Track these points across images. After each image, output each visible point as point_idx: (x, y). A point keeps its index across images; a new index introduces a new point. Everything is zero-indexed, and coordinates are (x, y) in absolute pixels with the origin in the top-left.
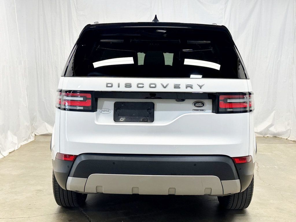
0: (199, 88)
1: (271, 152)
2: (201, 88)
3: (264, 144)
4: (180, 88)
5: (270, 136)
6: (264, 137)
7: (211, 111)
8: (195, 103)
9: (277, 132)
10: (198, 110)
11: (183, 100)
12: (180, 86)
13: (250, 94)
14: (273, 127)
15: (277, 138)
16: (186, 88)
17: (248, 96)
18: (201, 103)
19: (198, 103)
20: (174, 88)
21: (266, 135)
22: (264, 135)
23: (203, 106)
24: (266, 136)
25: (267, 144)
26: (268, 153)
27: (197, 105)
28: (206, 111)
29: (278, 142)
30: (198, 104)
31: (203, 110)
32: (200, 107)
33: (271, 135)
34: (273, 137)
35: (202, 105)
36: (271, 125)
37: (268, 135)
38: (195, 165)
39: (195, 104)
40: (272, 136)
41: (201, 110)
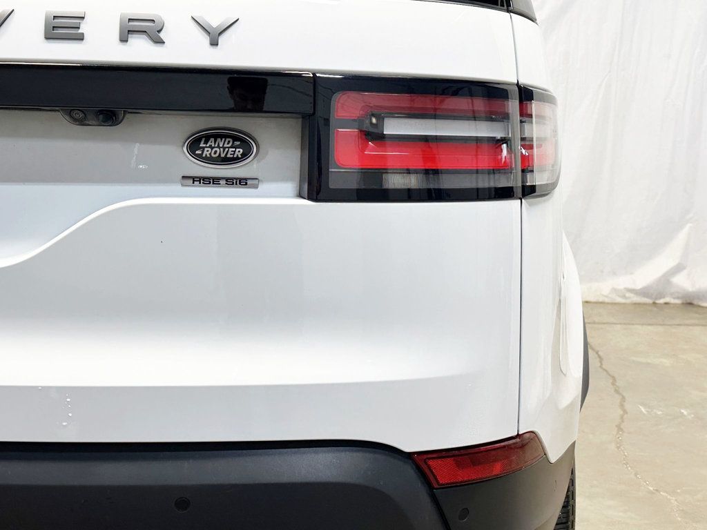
0: (206, 40)
1: (674, 355)
2: (214, 43)
3: (650, 327)
4: (80, 38)
5: (673, 301)
6: (654, 303)
7: (290, 187)
8: (198, 141)
9: (694, 289)
10: (214, 181)
11: (110, 117)
12: (84, 29)
13: (526, 94)
14: (685, 272)
15: (695, 309)
16: (124, 40)
17: (513, 106)
18: (235, 138)
19: (216, 137)
20: (47, 38)
21: (660, 298)
22: (656, 299)
23: (245, 155)
24: (662, 301)
25: (661, 329)
26: (664, 361)
27: (207, 152)
28: (263, 187)
29: (696, 322)
30: (211, 142)
31: (242, 182)
32: (226, 160)
33: (678, 298)
34: (683, 304)
35: (239, 152)
36: (678, 269)
37: (667, 300)
38: (183, 504)
39: (194, 145)
40: (678, 302)
41: (230, 182)
